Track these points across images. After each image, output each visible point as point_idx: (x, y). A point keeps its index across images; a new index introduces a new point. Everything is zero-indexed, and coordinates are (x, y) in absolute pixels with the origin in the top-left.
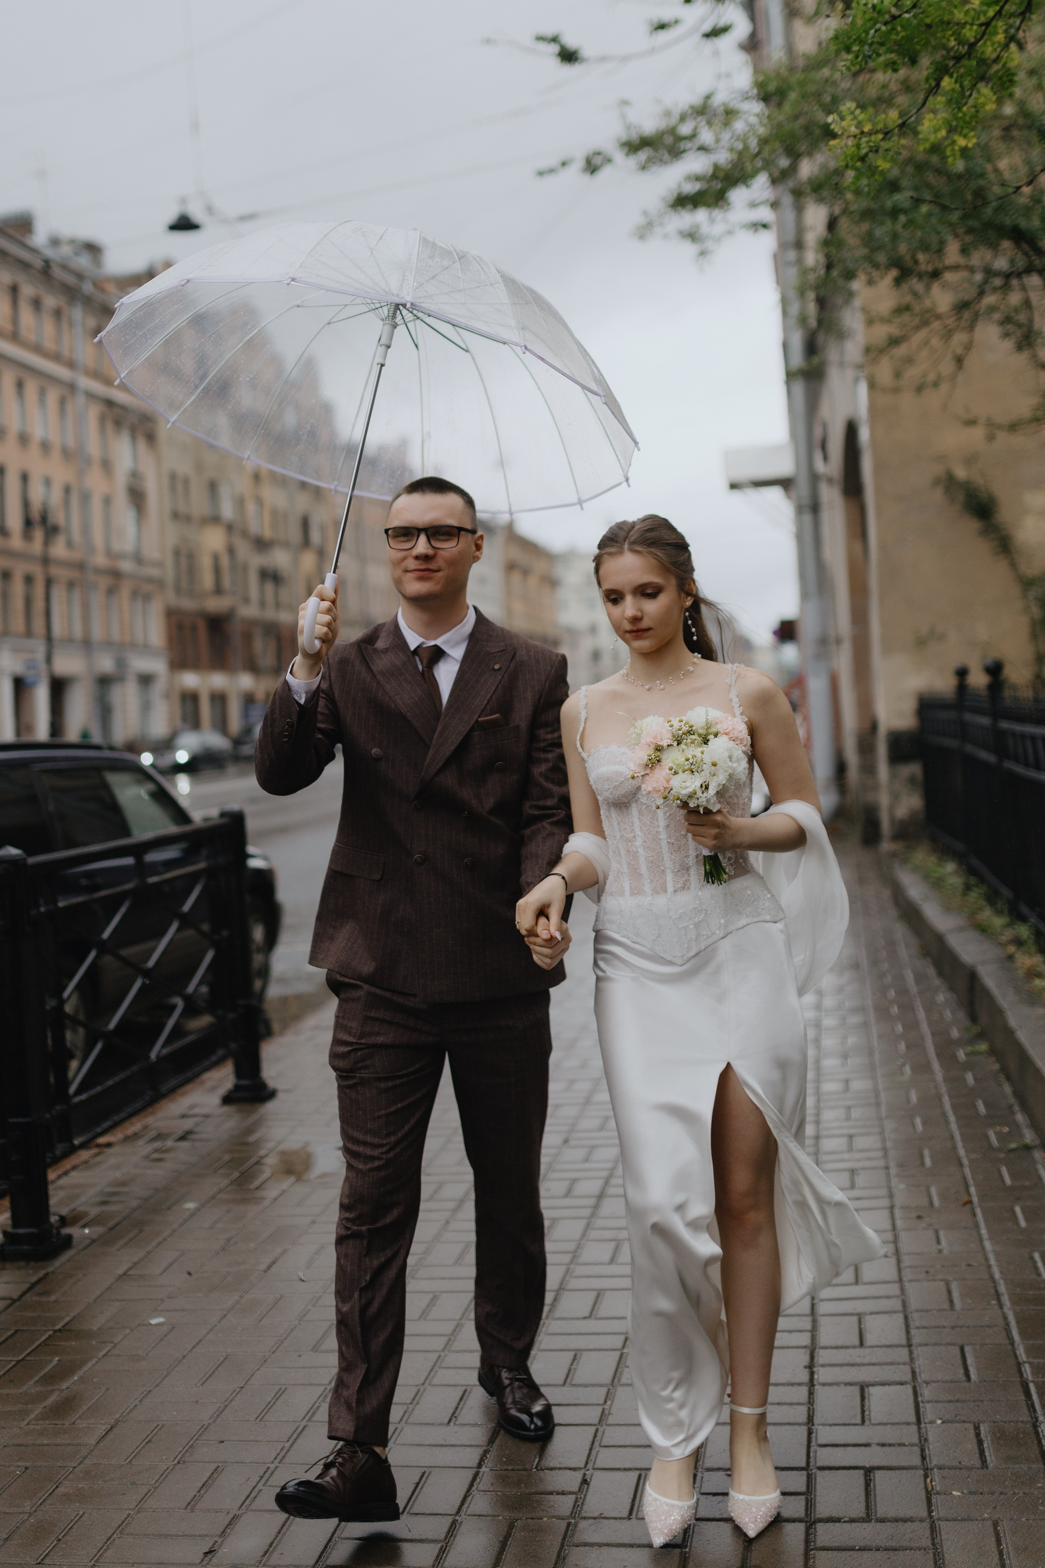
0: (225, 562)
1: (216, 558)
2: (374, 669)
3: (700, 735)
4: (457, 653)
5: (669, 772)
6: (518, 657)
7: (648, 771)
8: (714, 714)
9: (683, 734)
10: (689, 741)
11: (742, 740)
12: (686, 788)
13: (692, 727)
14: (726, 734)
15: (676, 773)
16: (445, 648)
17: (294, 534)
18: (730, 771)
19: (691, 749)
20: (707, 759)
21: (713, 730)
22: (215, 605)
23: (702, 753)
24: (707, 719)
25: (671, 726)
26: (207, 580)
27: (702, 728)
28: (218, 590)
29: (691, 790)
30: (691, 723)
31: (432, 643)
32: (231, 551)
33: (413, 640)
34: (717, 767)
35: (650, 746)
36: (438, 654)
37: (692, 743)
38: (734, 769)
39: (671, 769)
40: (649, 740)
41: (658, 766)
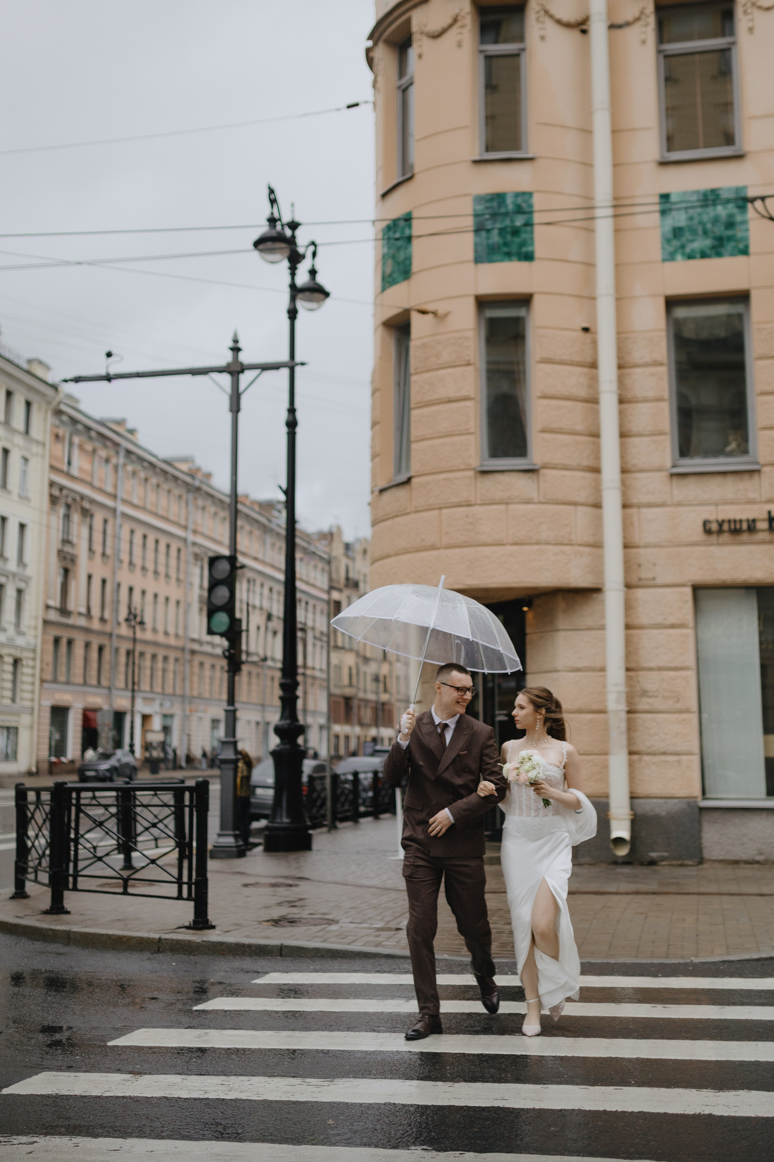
0: (354, 671)
1: (350, 669)
2: (423, 731)
4: (453, 726)
6: (474, 729)
16: (449, 724)
17: (380, 655)
22: (348, 692)
26: (346, 680)
28: (351, 685)
31: (445, 722)
32: (357, 665)
33: (437, 720)
36: (446, 726)
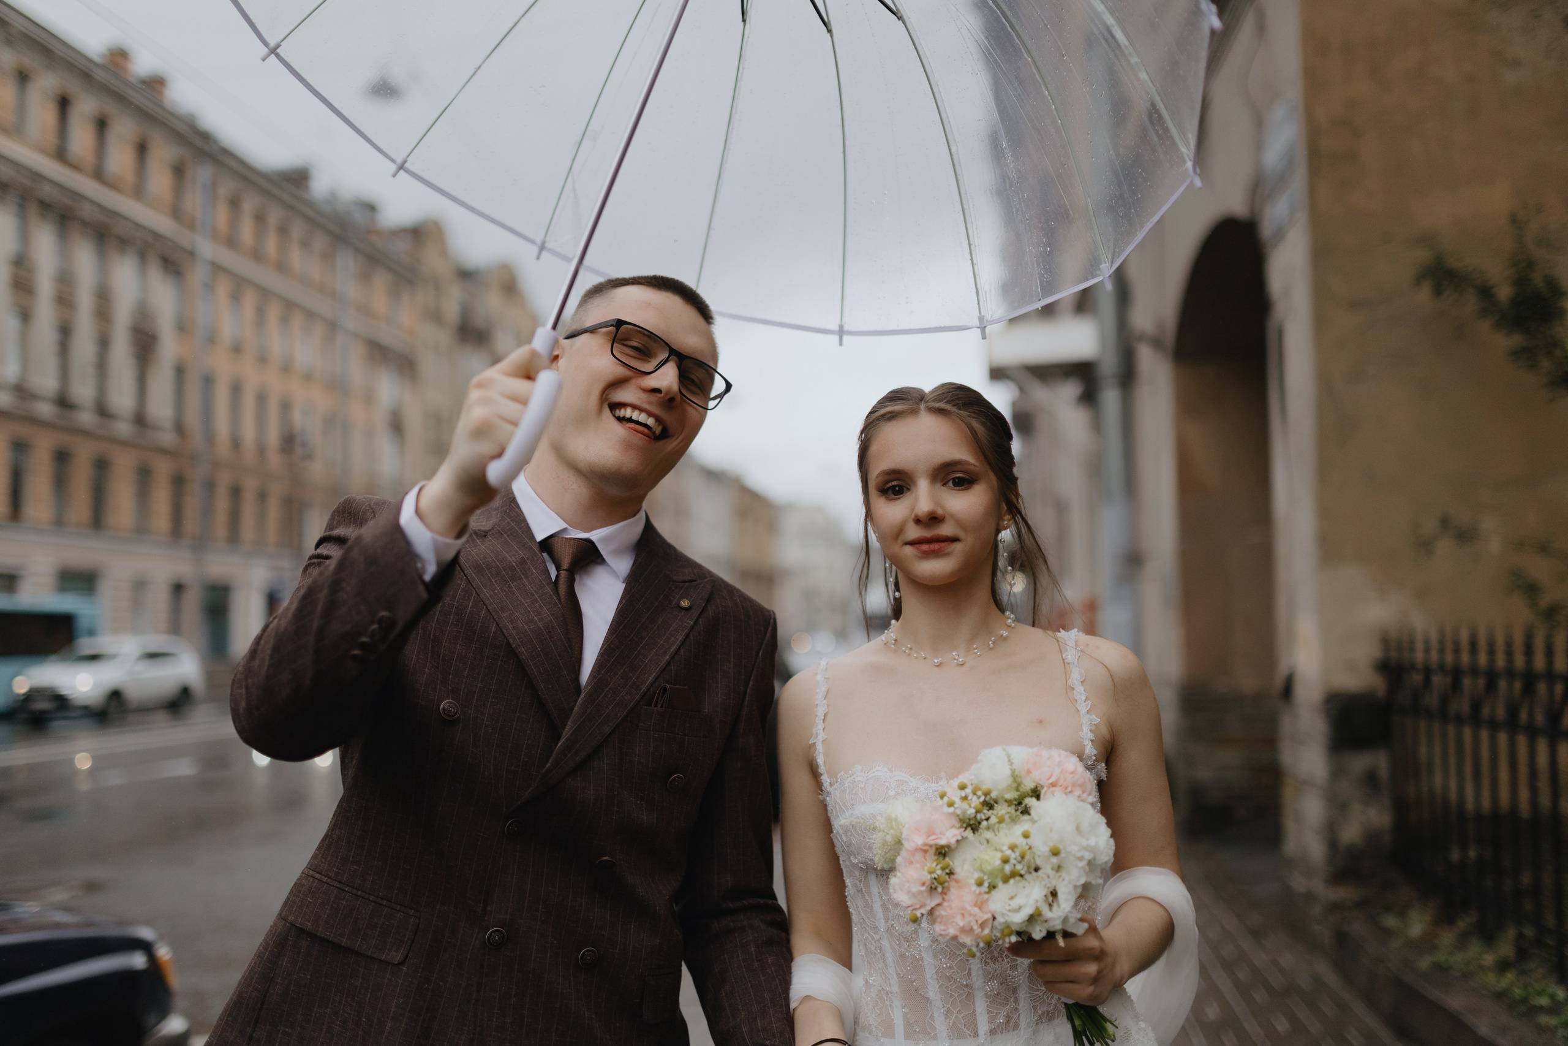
3: (1009, 802)
5: (978, 890)
7: (937, 900)
8: (1021, 754)
9: (977, 812)
10: (993, 820)
11: (1082, 786)
12: (1020, 908)
13: (986, 794)
14: (1053, 785)
15: (993, 887)
18: (1088, 856)
19: (1002, 834)
20: (1041, 846)
21: (1028, 785)
23: (1026, 836)
24: (1013, 771)
25: (951, 804)
27: (1008, 788)
29: (1028, 911)
30: (985, 787)
34: (1063, 855)
35: (926, 851)
37: (1001, 821)
38: (1092, 849)
39: (980, 884)
40: (919, 840)
41: (953, 884)
